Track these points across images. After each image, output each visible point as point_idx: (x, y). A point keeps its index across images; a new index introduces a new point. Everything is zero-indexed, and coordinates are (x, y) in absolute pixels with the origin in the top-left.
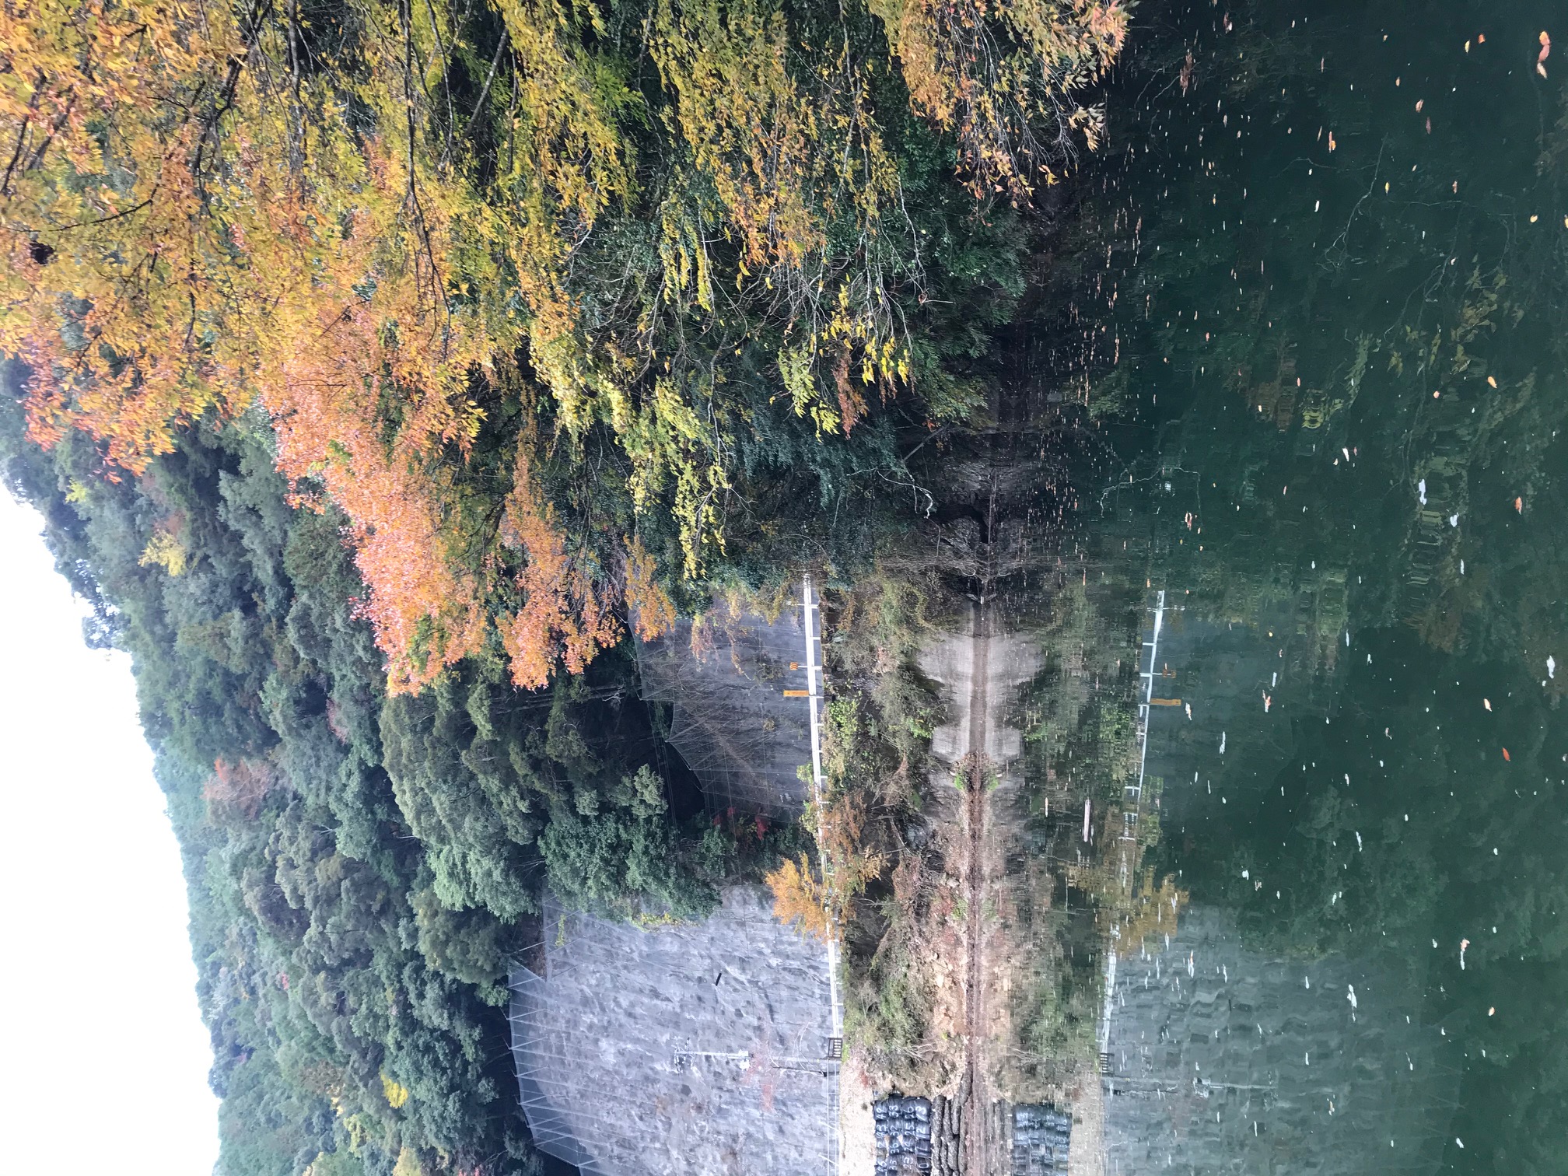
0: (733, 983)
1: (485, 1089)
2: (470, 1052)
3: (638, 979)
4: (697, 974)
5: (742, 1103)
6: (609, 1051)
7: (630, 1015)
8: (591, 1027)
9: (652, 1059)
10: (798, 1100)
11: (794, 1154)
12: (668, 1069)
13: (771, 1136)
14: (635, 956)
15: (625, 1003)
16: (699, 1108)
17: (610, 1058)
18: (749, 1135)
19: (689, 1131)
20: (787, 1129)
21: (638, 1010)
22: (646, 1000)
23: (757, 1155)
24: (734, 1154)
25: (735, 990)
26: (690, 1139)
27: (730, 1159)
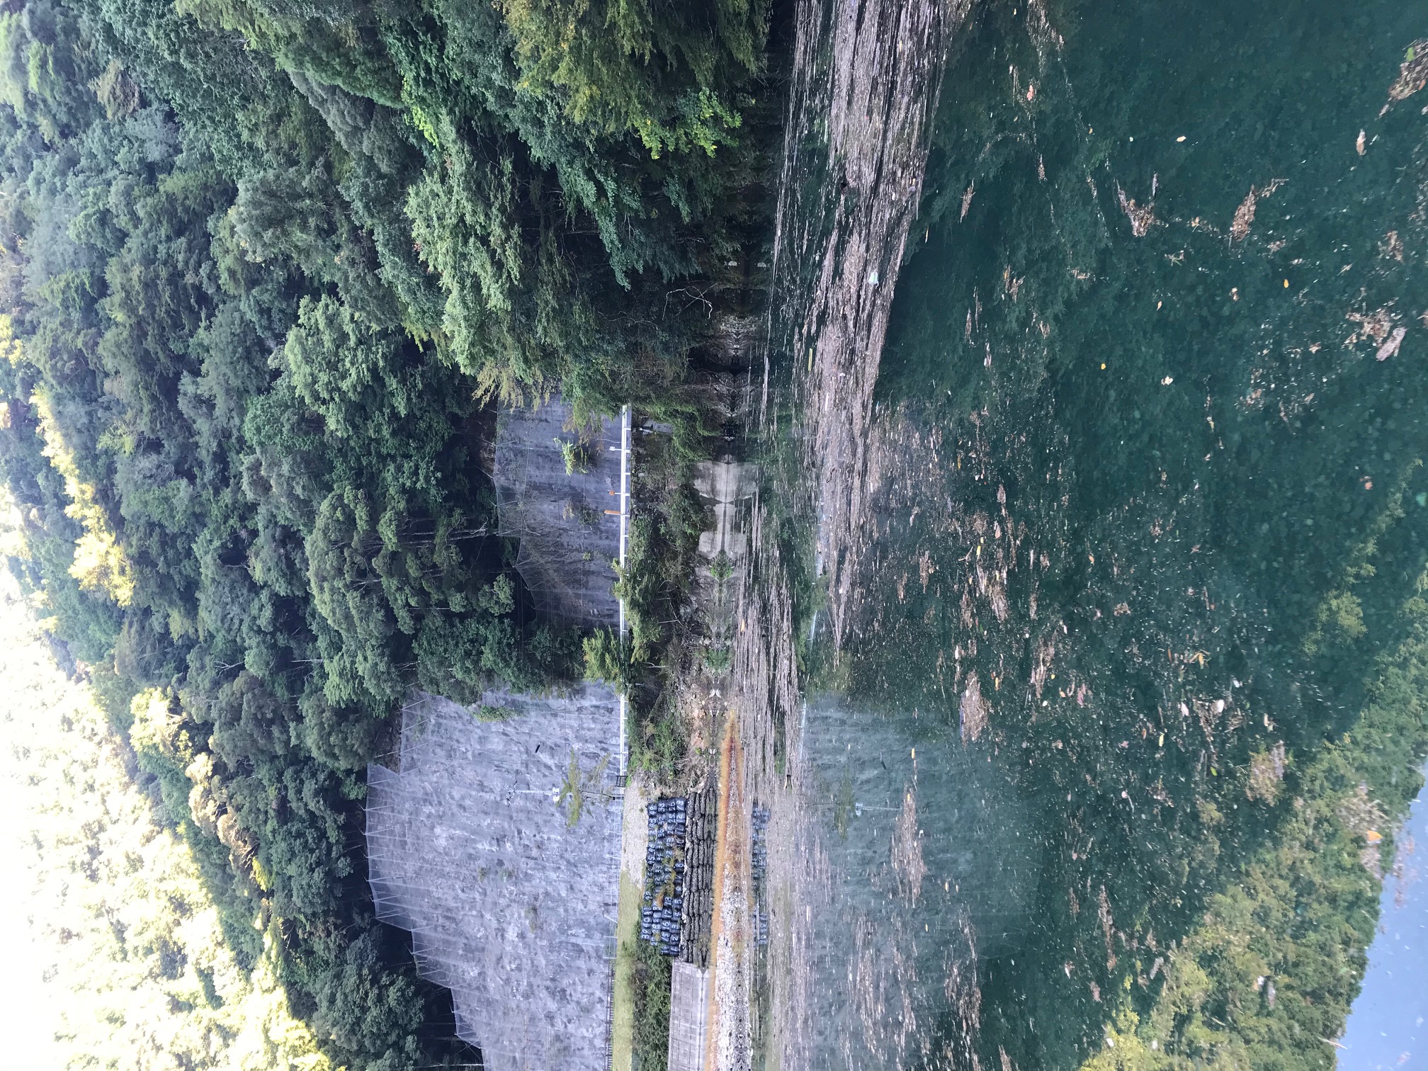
0: (543, 769)
1: (343, 867)
2: (333, 835)
3: (469, 774)
4: (515, 768)
5: (544, 867)
6: (442, 836)
7: (461, 806)
8: (429, 816)
9: (474, 841)
10: (586, 862)
11: (580, 906)
12: (487, 847)
13: (563, 894)
14: (469, 755)
15: (457, 795)
16: (510, 875)
17: (442, 842)
18: (547, 894)
19: (501, 895)
20: (577, 886)
21: (468, 802)
22: (474, 793)
23: (552, 909)
24: (535, 910)
25: (545, 776)
26: (501, 901)
27: (532, 915)
